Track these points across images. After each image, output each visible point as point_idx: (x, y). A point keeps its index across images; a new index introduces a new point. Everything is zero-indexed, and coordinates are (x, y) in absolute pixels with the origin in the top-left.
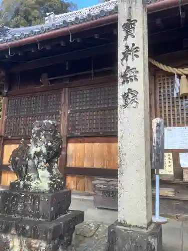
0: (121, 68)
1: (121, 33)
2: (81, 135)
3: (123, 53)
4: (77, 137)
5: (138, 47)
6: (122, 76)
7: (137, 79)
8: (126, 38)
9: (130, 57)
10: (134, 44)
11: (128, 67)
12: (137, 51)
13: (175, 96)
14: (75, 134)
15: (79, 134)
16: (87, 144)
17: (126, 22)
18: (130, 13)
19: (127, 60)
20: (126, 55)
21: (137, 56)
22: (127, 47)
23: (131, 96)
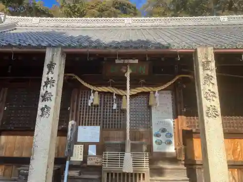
0: (42, 92)
1: (46, 69)
2: (15, 129)
3: (45, 82)
4: (11, 130)
5: (54, 80)
6: (42, 97)
7: (51, 100)
8: (48, 73)
9: (49, 86)
10: (52, 78)
11: (47, 92)
12: (53, 82)
13: (90, 105)
14: (9, 128)
15: (12, 128)
16: (18, 137)
17: (50, 63)
18: (52, 59)
19: (47, 87)
20: (46, 84)
21: (53, 86)
22: (48, 79)
23: (46, 110)
